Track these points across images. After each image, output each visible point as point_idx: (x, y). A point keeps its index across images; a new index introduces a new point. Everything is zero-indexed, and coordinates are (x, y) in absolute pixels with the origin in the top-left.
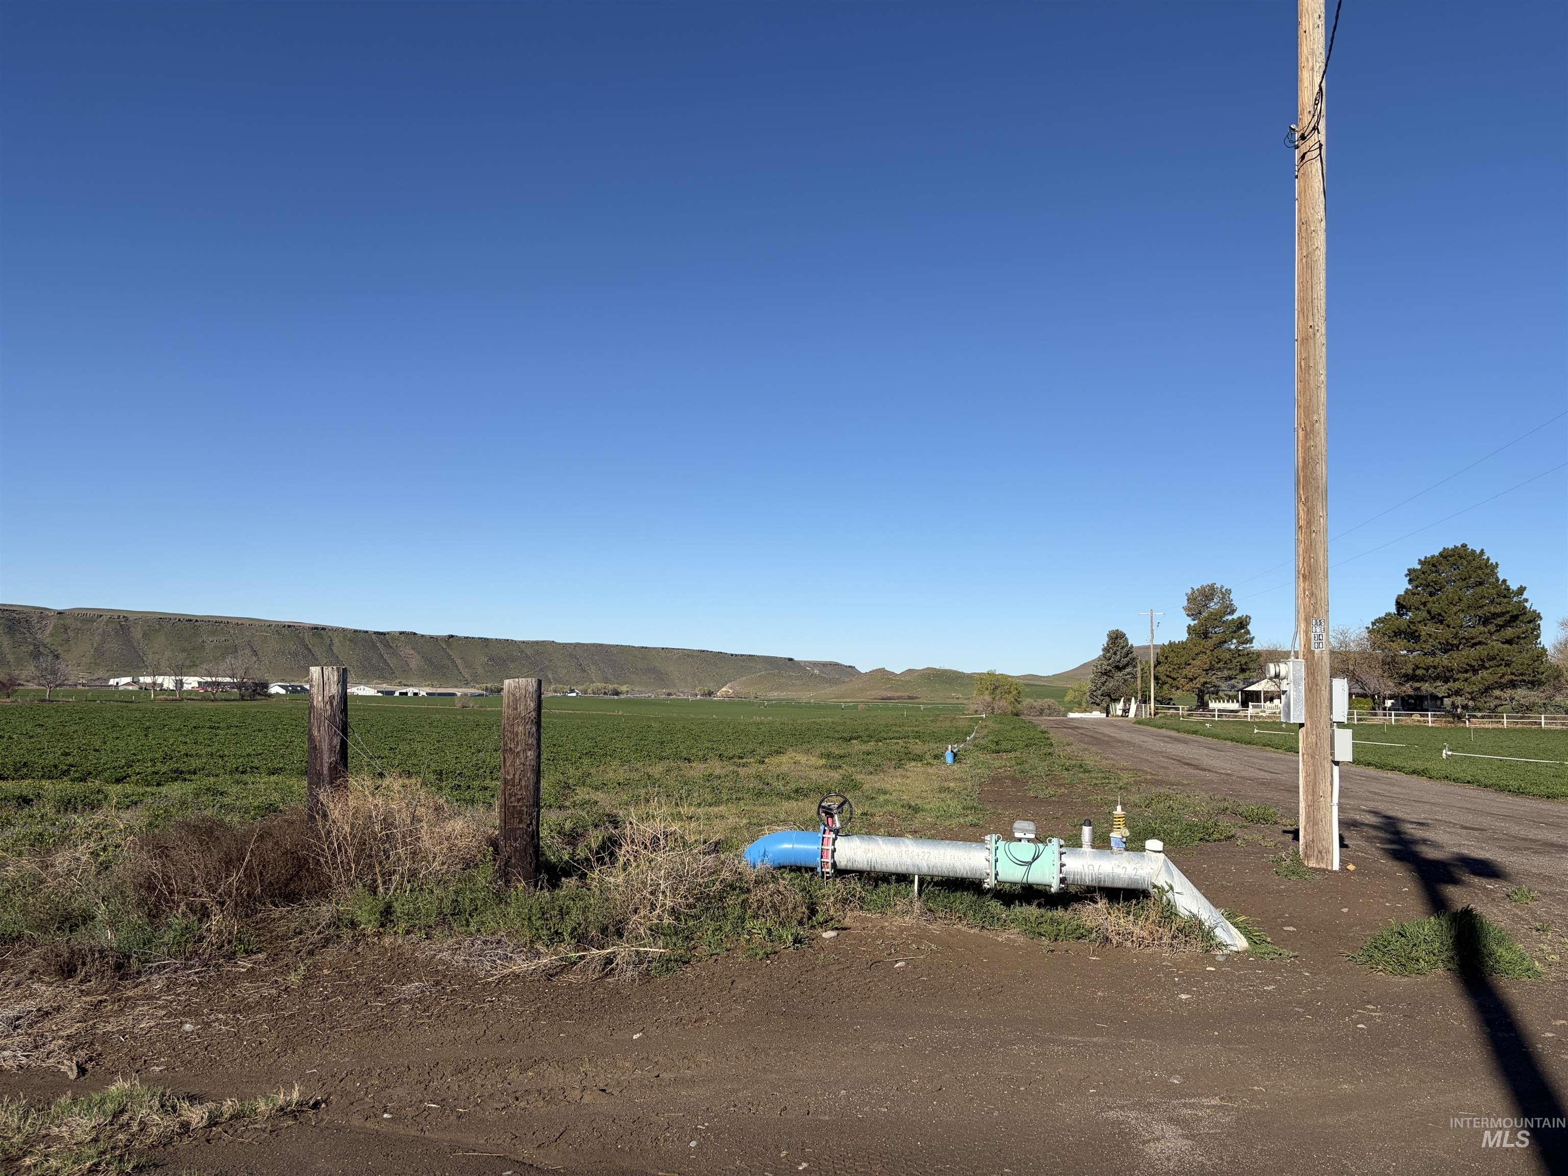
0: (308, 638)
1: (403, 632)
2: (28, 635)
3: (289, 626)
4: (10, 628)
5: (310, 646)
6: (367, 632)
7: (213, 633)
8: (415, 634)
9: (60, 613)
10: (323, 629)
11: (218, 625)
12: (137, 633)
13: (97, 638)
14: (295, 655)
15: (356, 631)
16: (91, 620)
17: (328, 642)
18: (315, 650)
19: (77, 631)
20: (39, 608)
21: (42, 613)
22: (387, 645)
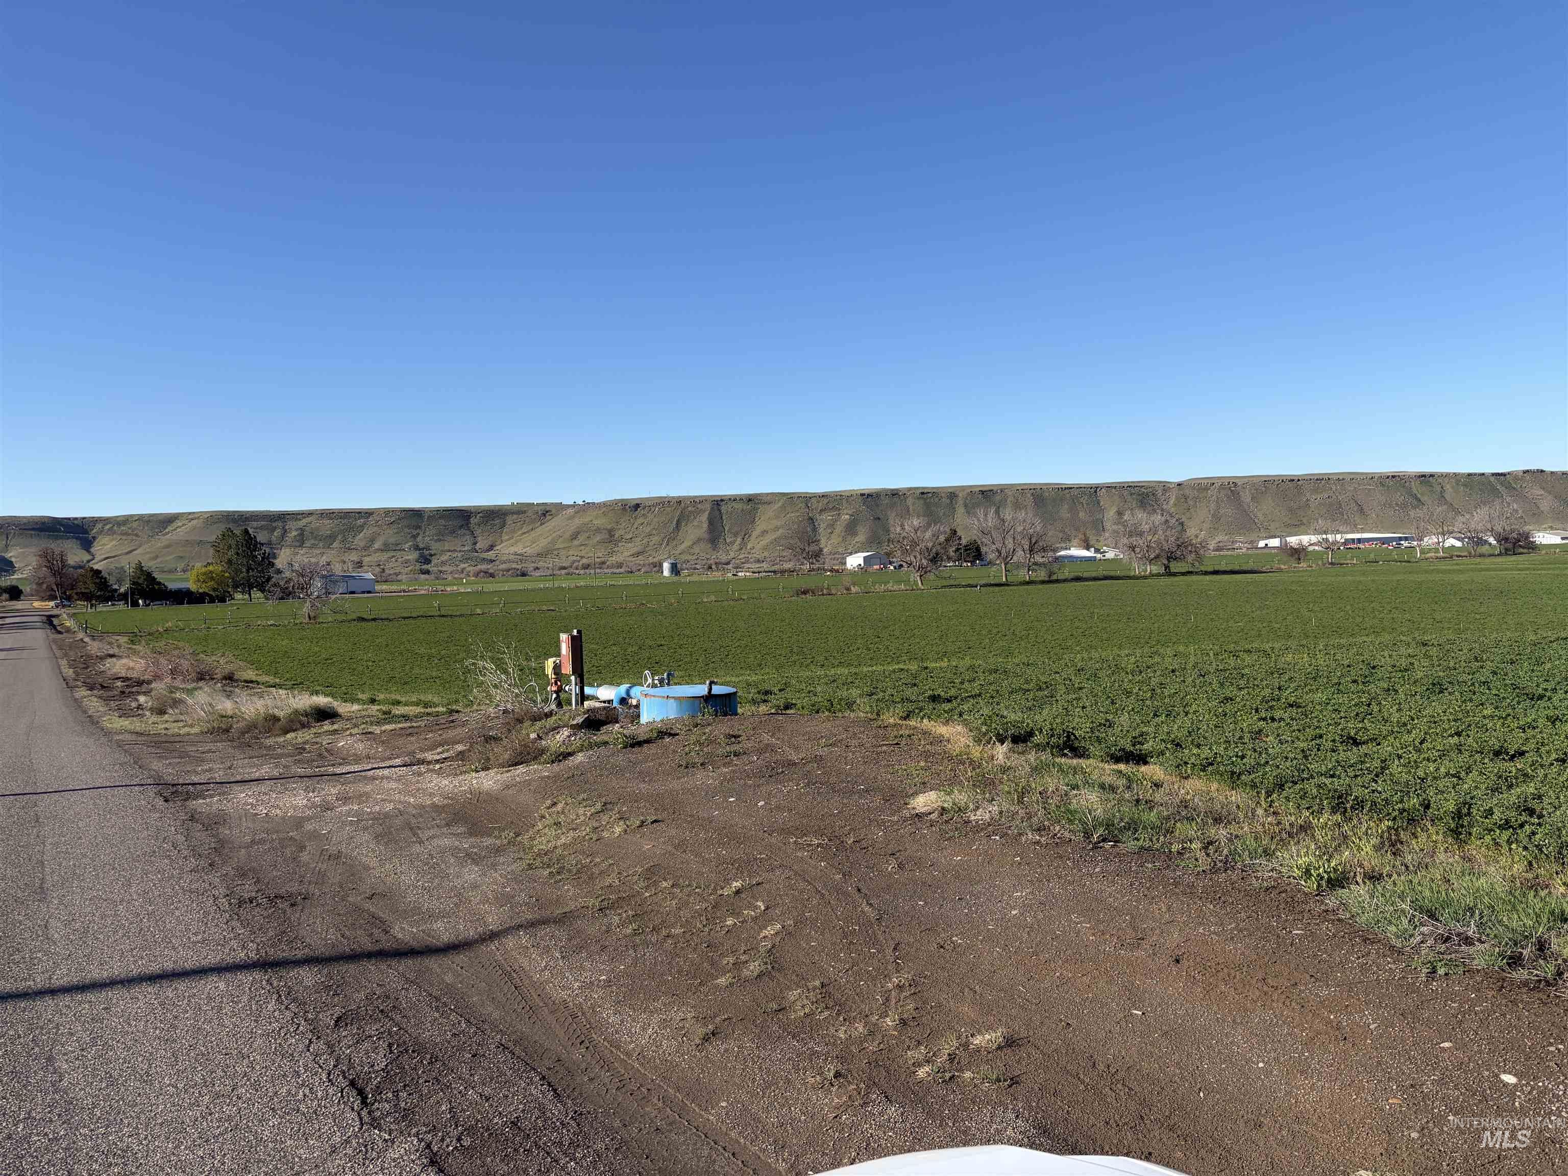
0: (1415, 487)
1: (1528, 471)
2: (1156, 507)
3: (1393, 477)
4: (1141, 502)
5: (1419, 496)
6: (1483, 474)
7: (1316, 491)
8: (1542, 471)
9: (1179, 485)
10: (1432, 476)
11: (1320, 482)
12: (1246, 497)
13: (1213, 506)
14: (1403, 506)
15: (1470, 475)
16: (1206, 489)
17: (1439, 489)
18: (1424, 499)
19: (1195, 498)
20: (1160, 482)
21: (1165, 486)
22: (1509, 487)
